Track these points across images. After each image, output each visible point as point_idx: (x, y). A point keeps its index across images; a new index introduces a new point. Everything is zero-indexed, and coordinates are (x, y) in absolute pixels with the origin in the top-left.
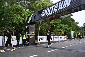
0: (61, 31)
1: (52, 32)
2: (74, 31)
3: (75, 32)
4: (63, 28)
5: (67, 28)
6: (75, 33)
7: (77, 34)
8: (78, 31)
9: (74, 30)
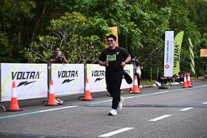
0: (105, 28)
1: (46, 33)
2: (181, 34)
3: (185, 37)
4: (114, 12)
5: (140, 11)
6: (185, 44)
7: (197, 50)
8: (202, 32)
9: (182, 28)
